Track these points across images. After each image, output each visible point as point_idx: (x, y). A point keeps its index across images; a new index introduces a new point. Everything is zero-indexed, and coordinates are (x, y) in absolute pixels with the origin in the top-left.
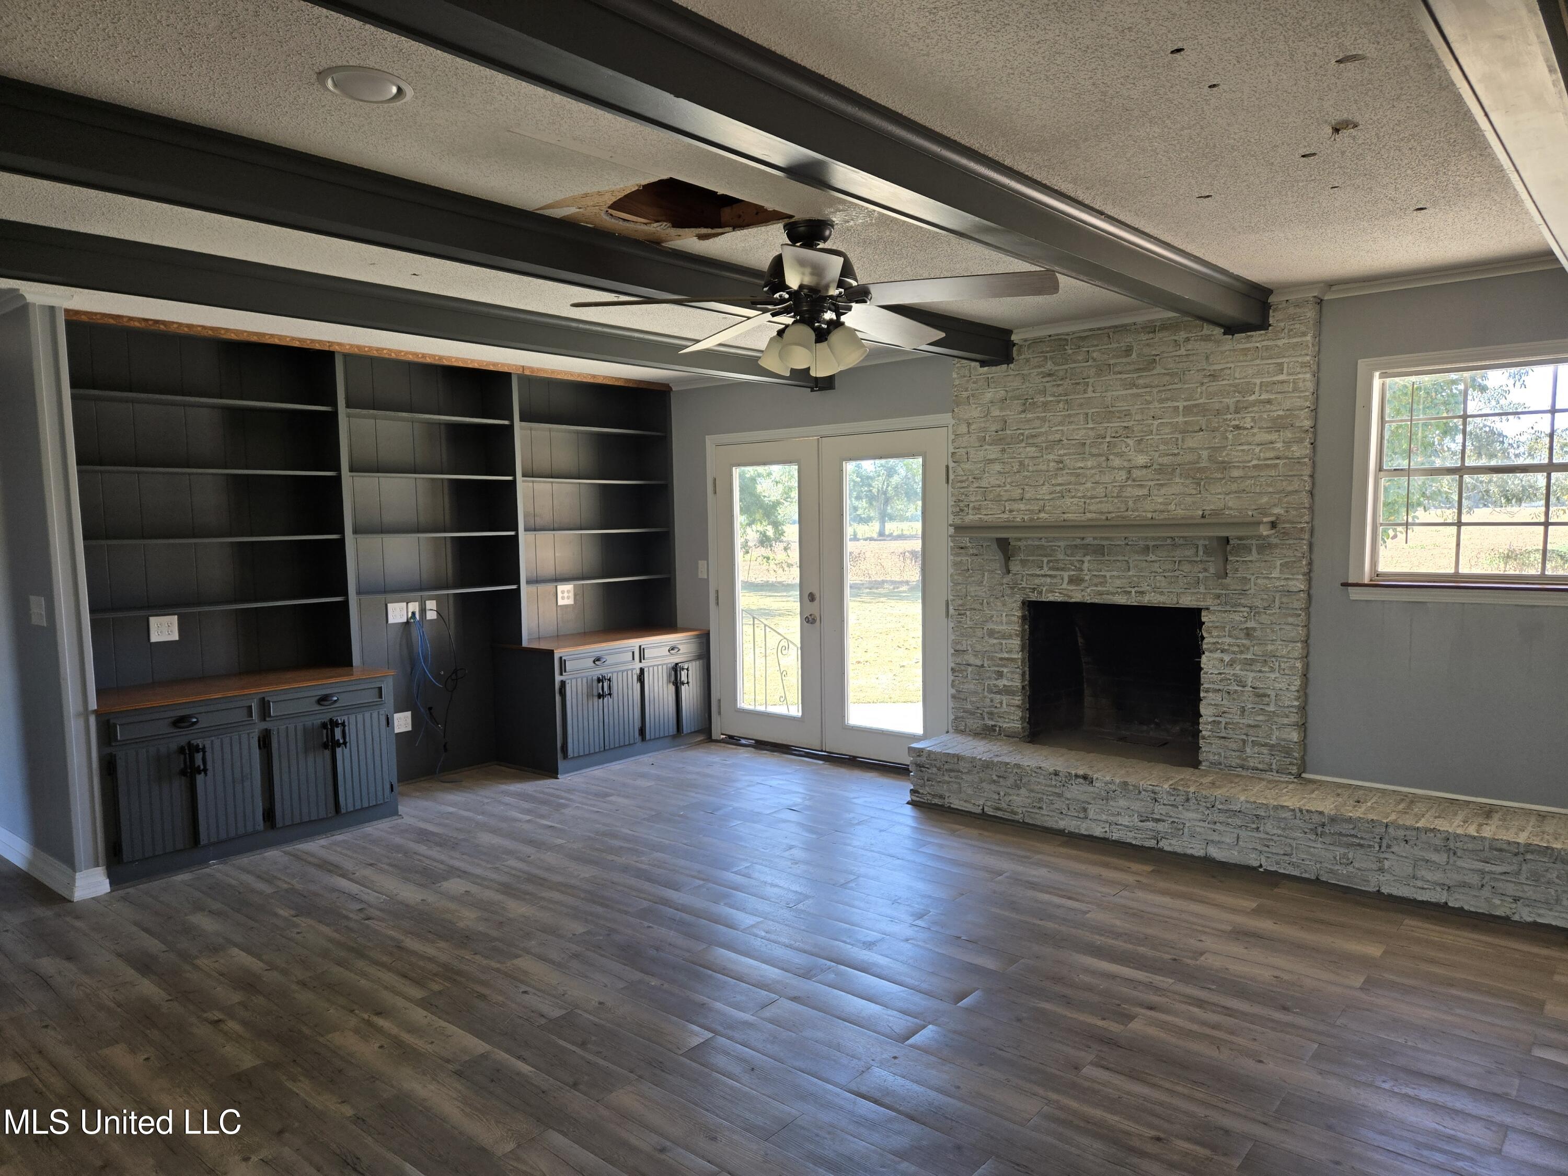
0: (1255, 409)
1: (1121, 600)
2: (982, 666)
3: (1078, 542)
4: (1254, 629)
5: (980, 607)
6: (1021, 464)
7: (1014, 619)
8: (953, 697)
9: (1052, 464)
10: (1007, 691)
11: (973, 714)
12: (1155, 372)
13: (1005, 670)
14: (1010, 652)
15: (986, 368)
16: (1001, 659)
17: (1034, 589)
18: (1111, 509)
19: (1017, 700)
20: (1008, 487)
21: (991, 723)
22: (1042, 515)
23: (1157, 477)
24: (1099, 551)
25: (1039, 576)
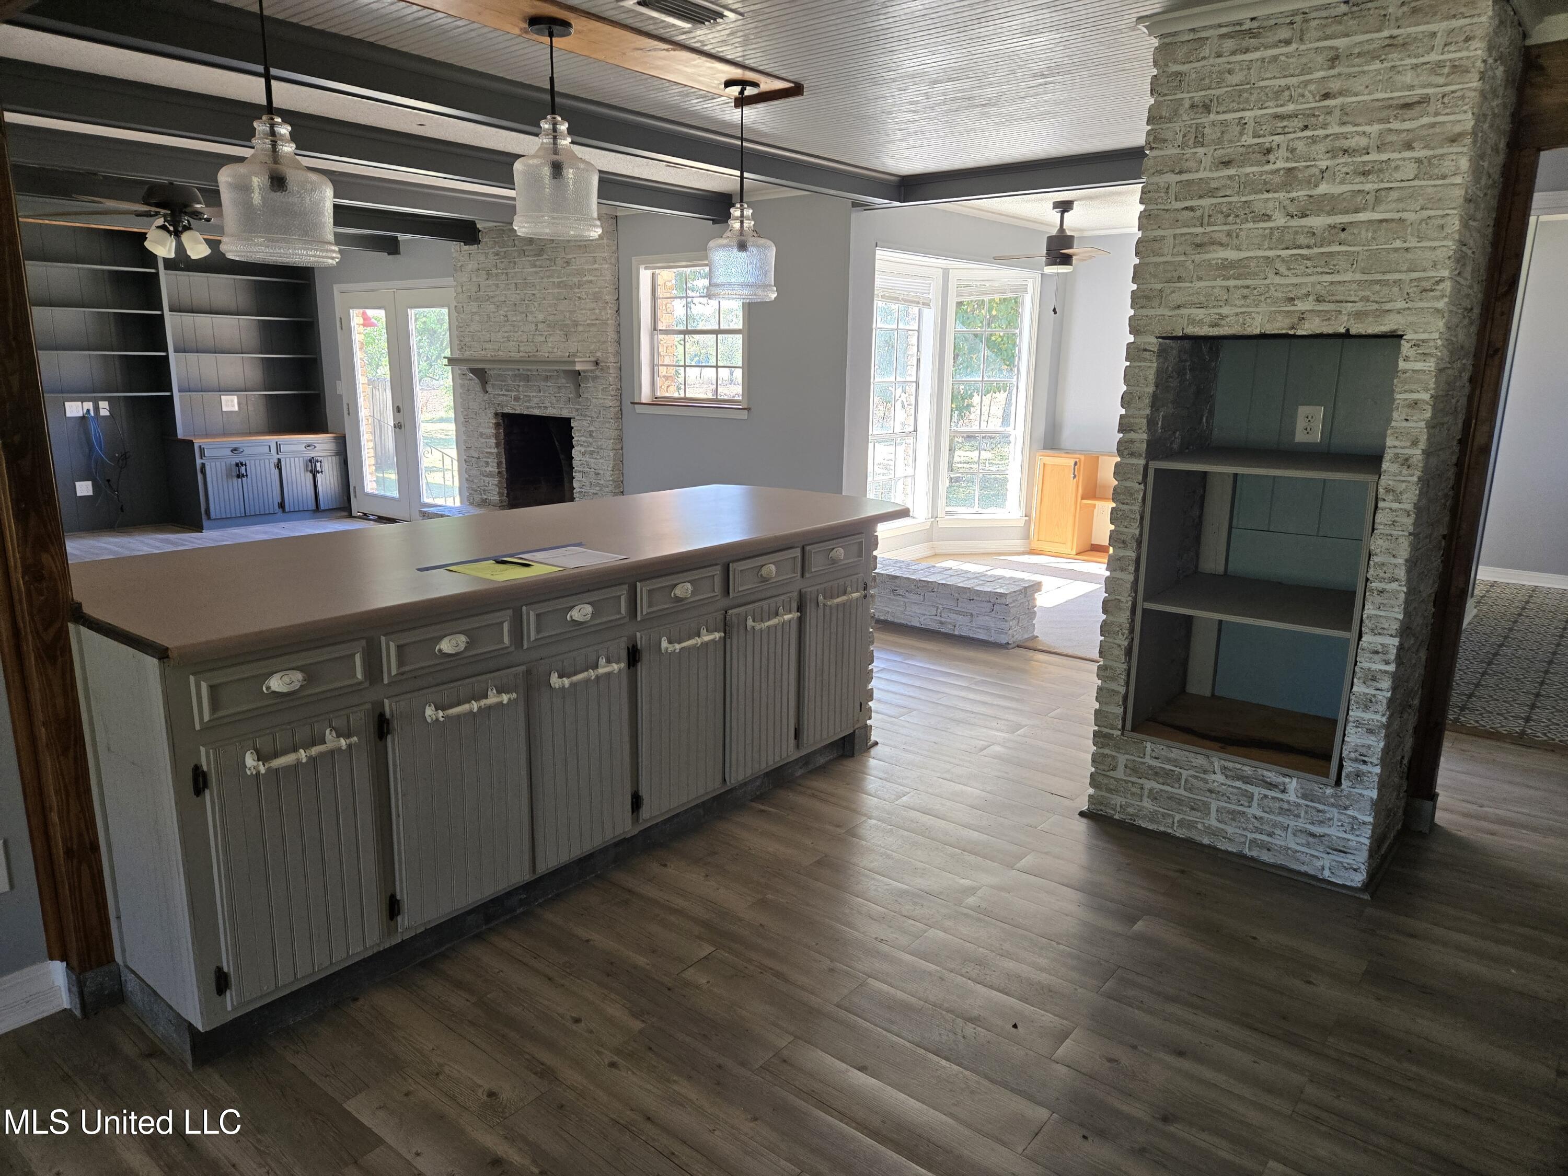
0: (586, 286)
1: (537, 412)
2: (479, 457)
3: (517, 372)
4: (592, 431)
5: (475, 417)
6: (488, 317)
7: (491, 425)
8: (467, 480)
9: (502, 317)
10: (490, 475)
11: (476, 491)
12: (543, 257)
13: (489, 460)
14: (490, 448)
15: (467, 247)
16: (487, 453)
17: (499, 404)
18: (530, 350)
19: (496, 480)
20: (484, 333)
21: (485, 497)
22: (500, 353)
23: (549, 329)
24: (527, 378)
25: (500, 395)
